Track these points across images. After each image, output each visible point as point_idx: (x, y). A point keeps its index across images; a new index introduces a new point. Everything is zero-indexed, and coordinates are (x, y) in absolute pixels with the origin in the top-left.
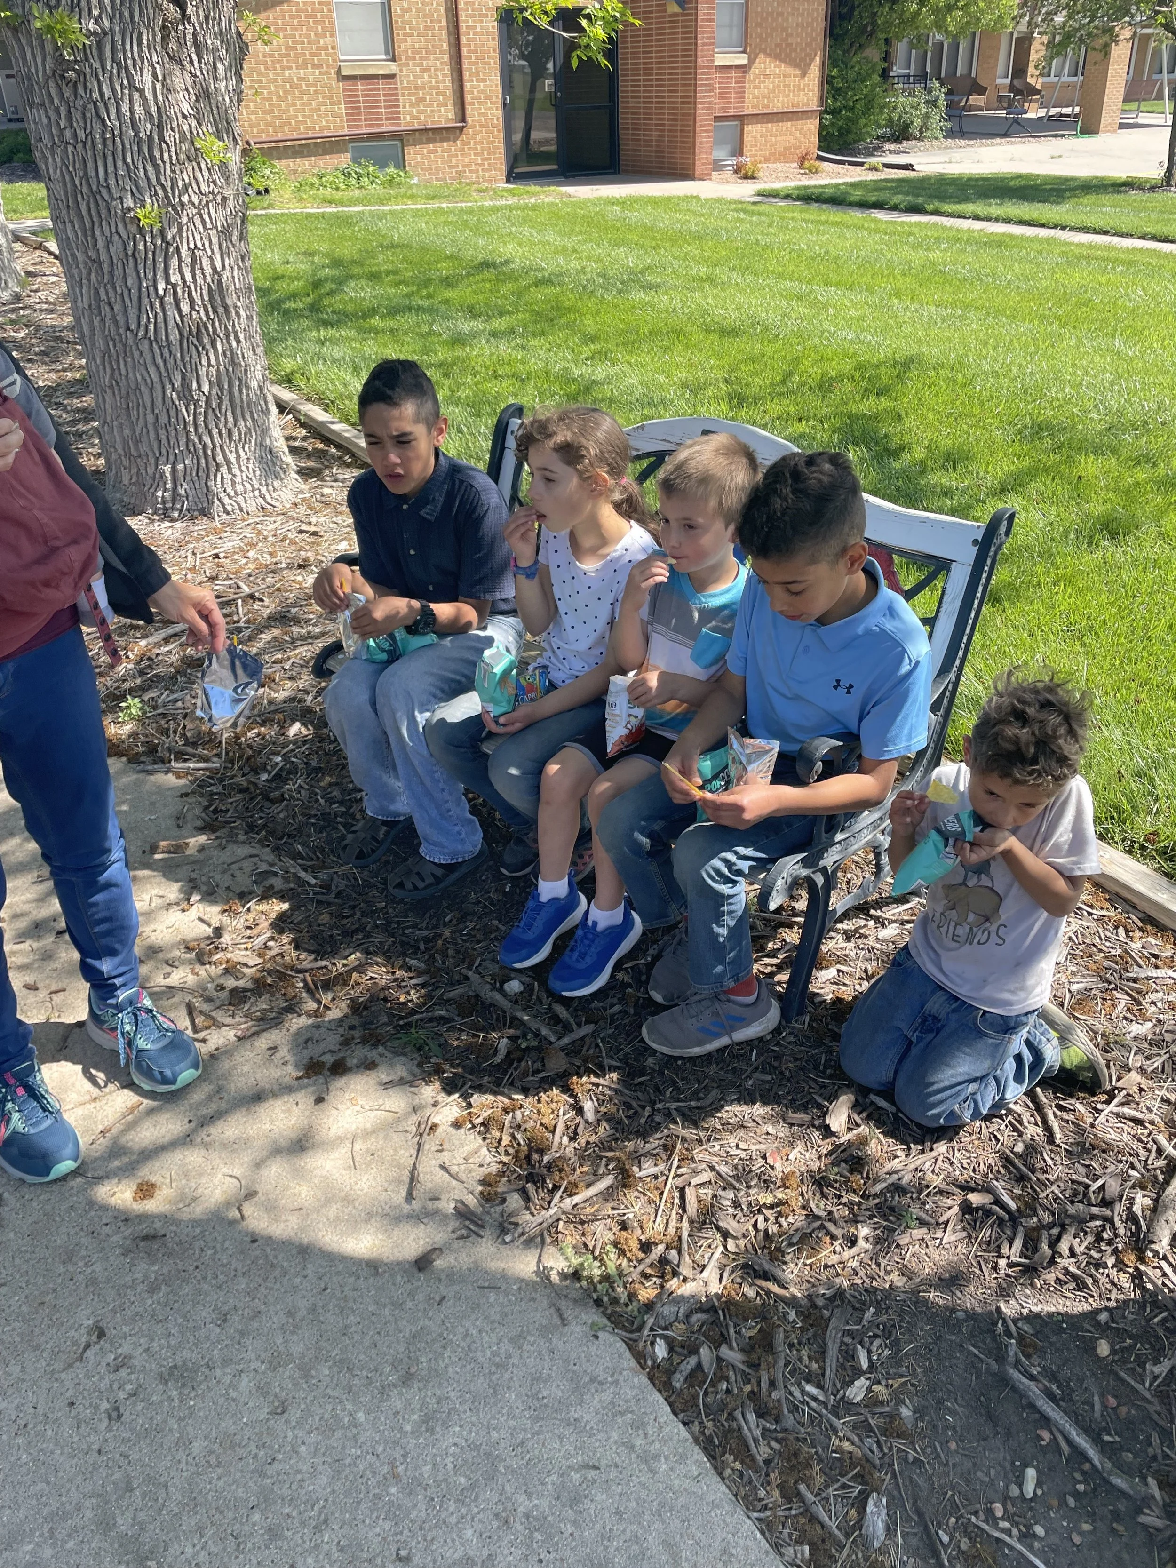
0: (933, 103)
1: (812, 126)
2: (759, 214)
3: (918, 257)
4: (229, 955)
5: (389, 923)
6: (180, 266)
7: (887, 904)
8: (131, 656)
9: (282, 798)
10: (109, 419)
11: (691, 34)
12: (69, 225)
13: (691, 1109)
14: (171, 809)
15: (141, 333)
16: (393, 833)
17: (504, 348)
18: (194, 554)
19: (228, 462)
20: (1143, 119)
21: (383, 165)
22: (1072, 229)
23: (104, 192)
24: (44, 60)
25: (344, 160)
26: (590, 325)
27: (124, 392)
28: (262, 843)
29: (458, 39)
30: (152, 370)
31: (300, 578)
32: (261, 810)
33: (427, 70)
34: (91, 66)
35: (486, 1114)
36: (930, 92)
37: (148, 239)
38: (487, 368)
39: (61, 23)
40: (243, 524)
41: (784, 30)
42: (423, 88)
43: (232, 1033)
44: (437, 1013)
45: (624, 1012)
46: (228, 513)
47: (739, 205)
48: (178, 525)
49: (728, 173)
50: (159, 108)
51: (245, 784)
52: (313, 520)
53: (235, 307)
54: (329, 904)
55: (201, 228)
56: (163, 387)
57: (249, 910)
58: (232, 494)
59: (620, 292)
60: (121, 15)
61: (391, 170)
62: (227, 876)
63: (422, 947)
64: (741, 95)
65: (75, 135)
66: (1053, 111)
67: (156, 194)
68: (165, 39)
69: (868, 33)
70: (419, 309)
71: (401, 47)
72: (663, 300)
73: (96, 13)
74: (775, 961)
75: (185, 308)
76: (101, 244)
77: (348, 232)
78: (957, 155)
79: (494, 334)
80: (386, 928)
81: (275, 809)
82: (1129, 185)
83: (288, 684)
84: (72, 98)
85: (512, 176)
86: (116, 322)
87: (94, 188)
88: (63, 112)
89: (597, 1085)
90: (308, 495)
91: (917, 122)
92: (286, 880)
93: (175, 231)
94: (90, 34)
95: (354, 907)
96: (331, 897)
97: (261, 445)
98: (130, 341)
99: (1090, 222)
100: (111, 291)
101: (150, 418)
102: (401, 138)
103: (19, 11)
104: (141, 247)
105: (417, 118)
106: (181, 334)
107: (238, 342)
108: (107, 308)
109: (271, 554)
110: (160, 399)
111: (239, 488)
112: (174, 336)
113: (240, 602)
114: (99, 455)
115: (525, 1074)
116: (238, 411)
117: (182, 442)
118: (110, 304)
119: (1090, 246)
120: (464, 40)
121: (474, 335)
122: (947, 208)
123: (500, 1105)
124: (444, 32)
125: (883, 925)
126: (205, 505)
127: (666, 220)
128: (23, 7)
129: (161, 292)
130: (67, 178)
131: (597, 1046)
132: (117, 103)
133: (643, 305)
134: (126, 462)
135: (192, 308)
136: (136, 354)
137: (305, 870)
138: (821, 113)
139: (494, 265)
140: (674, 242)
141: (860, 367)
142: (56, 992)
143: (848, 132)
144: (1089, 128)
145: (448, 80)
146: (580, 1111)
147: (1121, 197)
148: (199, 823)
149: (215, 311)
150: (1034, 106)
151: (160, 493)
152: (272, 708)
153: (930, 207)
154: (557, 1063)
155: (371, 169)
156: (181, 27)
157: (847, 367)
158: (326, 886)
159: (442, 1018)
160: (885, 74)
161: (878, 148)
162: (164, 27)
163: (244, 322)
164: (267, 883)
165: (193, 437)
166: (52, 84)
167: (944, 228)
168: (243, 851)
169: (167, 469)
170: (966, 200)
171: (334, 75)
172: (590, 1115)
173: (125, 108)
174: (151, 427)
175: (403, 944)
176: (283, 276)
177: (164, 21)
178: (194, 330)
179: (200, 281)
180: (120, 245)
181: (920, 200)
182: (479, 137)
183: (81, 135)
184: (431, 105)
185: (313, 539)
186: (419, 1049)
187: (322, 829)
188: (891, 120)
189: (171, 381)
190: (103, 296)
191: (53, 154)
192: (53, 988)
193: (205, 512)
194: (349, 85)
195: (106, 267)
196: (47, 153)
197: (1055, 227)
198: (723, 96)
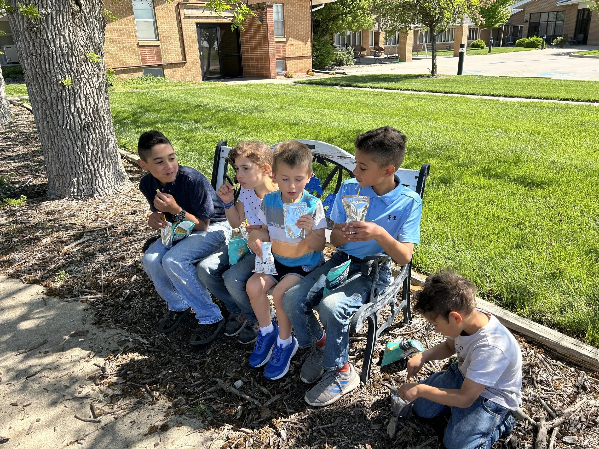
0: (349, 53)
1: (310, 61)
2: (296, 88)
3: (354, 99)
4: (109, 380)
5: (182, 357)
6: (80, 101)
7: (395, 328)
8: (61, 254)
9: (130, 308)
10: (50, 161)
11: (266, 31)
12: (33, 87)
13: (329, 428)
14: (80, 317)
15: (64, 127)
16: (180, 318)
17: (208, 132)
18: (87, 212)
19: (101, 176)
20: (419, 57)
21: (156, 76)
22: (404, 90)
23: (49, 74)
24: (23, 24)
25: (141, 74)
26: (240, 124)
27: (56, 150)
28: (122, 328)
29: (182, 33)
30: (69, 141)
31: (133, 218)
32: (121, 313)
33: (171, 43)
34: (43, 26)
35: (236, 442)
36: (348, 50)
37: (67, 91)
38: (203, 139)
39: (30, 9)
40: (107, 200)
41: (297, 30)
42: (170, 49)
43: (113, 416)
44: (208, 397)
45: (292, 387)
46: (101, 196)
47: (288, 86)
48: (80, 201)
49: (282, 77)
50: (71, 42)
51: (113, 303)
52: (137, 196)
53: (103, 116)
54: (155, 352)
55: (89, 87)
56: (74, 148)
57: (118, 358)
58: (103, 188)
59: (250, 113)
60: (55, 7)
61: (159, 77)
62: (107, 344)
63: (199, 367)
64: (284, 51)
65: (36, 52)
66: (389, 56)
67: (70, 74)
68: (73, 18)
69: (326, 31)
70: (174, 121)
71: (161, 36)
72: (266, 115)
73: (45, 6)
74: (354, 357)
75: (83, 117)
76: (47, 93)
77: (145, 97)
78: (360, 69)
79: (204, 128)
80: (181, 360)
81: (127, 313)
82: (419, 76)
83: (130, 260)
84: (35, 38)
85: (205, 79)
86: (53, 123)
87: (44, 72)
88: (31, 43)
89: (285, 422)
90: (134, 187)
91: (345, 59)
92: (134, 343)
93: (78, 88)
94: (42, 14)
95: (166, 352)
96: (155, 349)
97: (115, 169)
98: (59, 130)
99: (409, 87)
100: (51, 111)
101: (68, 160)
102: (163, 67)
103: (14, 6)
104: (64, 94)
105: (168, 60)
106: (81, 127)
107: (105, 129)
108: (50, 118)
109: (120, 210)
110: (72, 152)
111: (106, 186)
112: (78, 127)
113: (107, 229)
114: (46, 178)
115: (252, 420)
116: (105, 156)
117: (82, 168)
118: (51, 116)
119: (411, 94)
120: (184, 33)
121: (196, 128)
122: (359, 85)
123: (242, 437)
124: (177, 31)
125: (395, 337)
126: (91, 193)
127: (263, 91)
128: (15, 5)
129: (72, 111)
130: (33, 68)
131: (283, 404)
132: (54, 40)
133: (259, 117)
134: (57, 178)
135: (86, 117)
136: (62, 135)
137: (143, 338)
138: (313, 57)
139: (201, 106)
140: (267, 97)
141: (341, 133)
142: (26, 406)
143: (322, 63)
144: (402, 60)
145: (179, 48)
146: (279, 435)
147: (418, 80)
148: (93, 322)
149: (95, 118)
150: (383, 54)
151: (72, 190)
152: (124, 270)
153: (355, 85)
154: (266, 414)
155: (151, 77)
156: (79, 14)
157: (337, 134)
158: (153, 344)
159: (211, 399)
160: (332, 44)
161: (332, 68)
162: (72, 13)
163: (107, 122)
164: (125, 345)
165: (86, 166)
166: (26, 32)
167: (361, 91)
168: (115, 332)
169: (75, 180)
170: (366, 82)
171: (136, 46)
172: (284, 436)
173: (57, 42)
174: (68, 164)
175: (189, 366)
176: (120, 112)
177: (73, 11)
178: (87, 126)
179: (89, 106)
180: (55, 94)
181: (351, 83)
182: (191, 66)
183: (39, 52)
184: (173, 55)
185: (137, 203)
186: (202, 415)
187: (148, 319)
188: (336, 59)
189: (77, 145)
190: (48, 113)
191: (27, 59)
192: (25, 404)
193: (91, 196)
194: (142, 49)
195: (49, 102)
196: (24, 59)
197: (398, 89)
198: (278, 51)
